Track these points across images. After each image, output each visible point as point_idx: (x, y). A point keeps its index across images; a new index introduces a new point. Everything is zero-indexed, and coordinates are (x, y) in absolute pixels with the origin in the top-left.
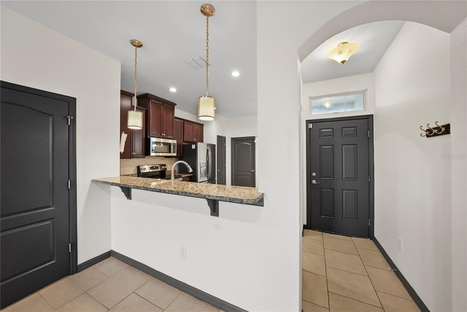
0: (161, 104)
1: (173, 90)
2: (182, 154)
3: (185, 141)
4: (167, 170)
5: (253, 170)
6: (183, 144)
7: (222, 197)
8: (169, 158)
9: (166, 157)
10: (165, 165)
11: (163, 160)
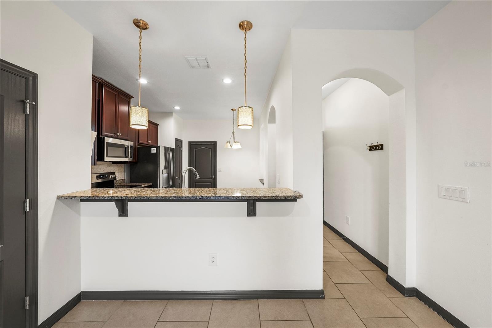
0: (116, 94)
1: (143, 81)
2: (137, 160)
3: (140, 143)
4: (117, 179)
5: (214, 176)
6: (138, 147)
7: (278, 196)
8: (117, 164)
9: (114, 163)
10: (114, 173)
11: (110, 166)
